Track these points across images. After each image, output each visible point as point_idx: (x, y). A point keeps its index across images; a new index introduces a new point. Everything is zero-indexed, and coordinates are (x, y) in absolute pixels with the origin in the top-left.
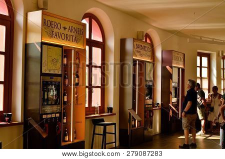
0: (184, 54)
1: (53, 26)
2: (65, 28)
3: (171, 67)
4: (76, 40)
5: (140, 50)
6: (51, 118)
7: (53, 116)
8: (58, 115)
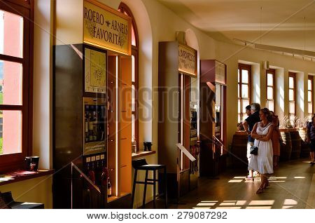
0: (226, 66)
1: (95, 20)
2: (108, 23)
3: (214, 84)
4: (120, 43)
5: (184, 59)
6: (95, 162)
7: (98, 158)
8: (102, 157)
